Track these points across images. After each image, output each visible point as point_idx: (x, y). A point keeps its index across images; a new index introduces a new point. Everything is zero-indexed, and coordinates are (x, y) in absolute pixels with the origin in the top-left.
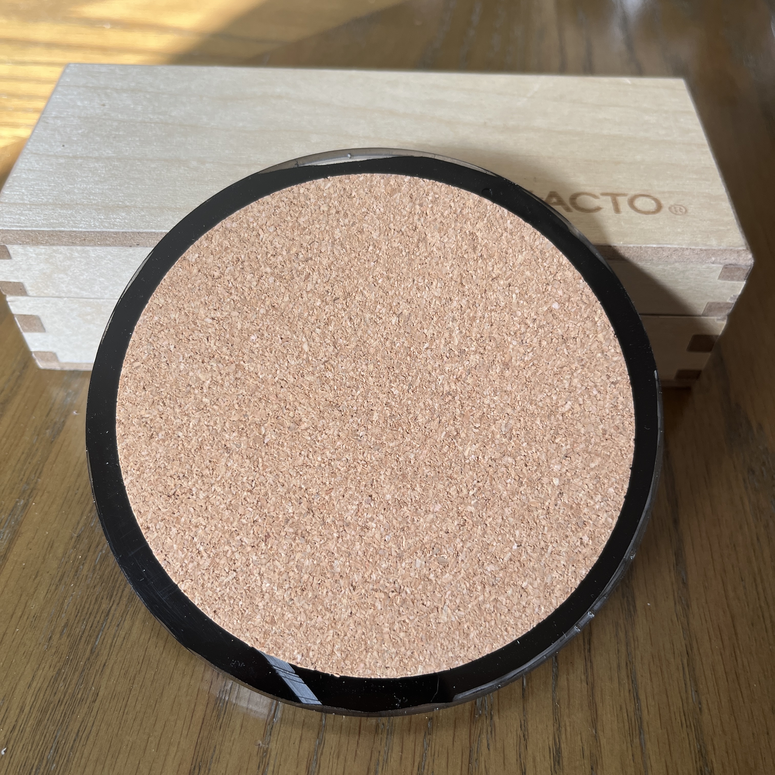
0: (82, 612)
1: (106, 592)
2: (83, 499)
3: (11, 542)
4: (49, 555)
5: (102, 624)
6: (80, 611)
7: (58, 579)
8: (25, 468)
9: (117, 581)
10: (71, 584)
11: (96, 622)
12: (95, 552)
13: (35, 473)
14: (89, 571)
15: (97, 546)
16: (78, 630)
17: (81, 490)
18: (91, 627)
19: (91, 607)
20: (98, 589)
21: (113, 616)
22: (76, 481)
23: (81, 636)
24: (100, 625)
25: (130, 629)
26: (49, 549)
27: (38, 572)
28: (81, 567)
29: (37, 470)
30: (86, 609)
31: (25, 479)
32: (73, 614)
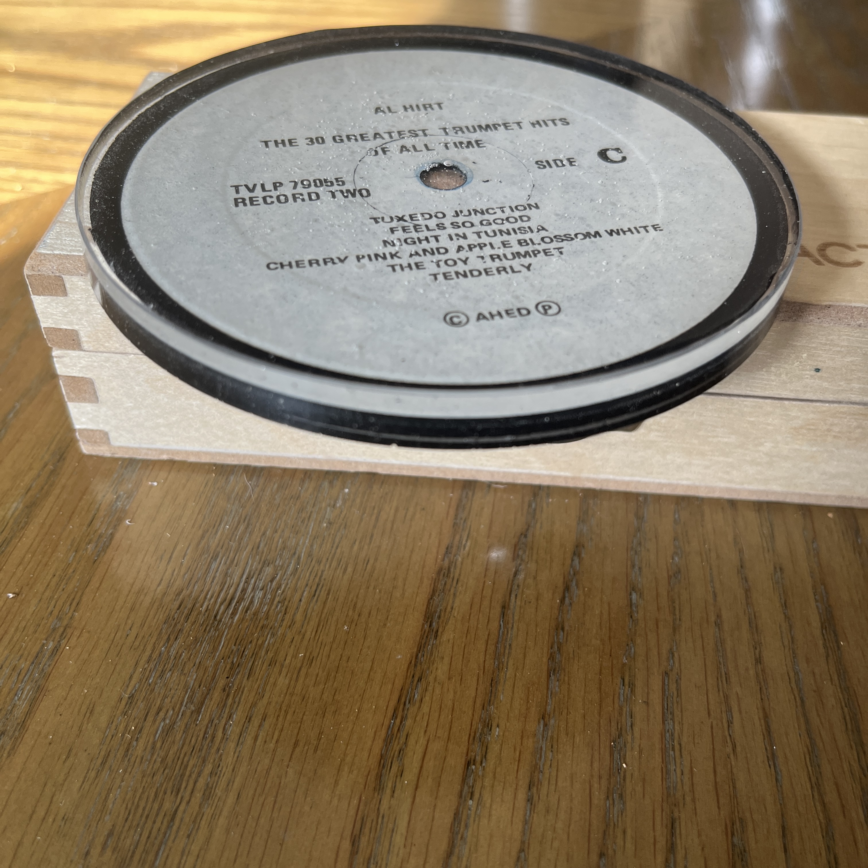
0: (135, 814)
1: (171, 784)
2: (137, 643)
3: (33, 703)
4: (88, 724)
5: (165, 834)
6: (132, 811)
7: (100, 761)
8: (56, 597)
9: (186, 766)
10: (118, 770)
11: (155, 831)
12: (154, 721)
13: (71, 605)
14: (145, 749)
15: (158, 713)
16: (128, 842)
17: (134, 631)
18: (148, 837)
19: (149, 806)
20: (159, 778)
21: (182, 820)
22: (128, 618)
23: (134, 852)
24: (161, 836)
25: (208, 840)
26: (88, 714)
27: (70, 750)
28: (135, 743)
29: (73, 599)
30: (140, 810)
31: (56, 612)
32: (121, 817)
